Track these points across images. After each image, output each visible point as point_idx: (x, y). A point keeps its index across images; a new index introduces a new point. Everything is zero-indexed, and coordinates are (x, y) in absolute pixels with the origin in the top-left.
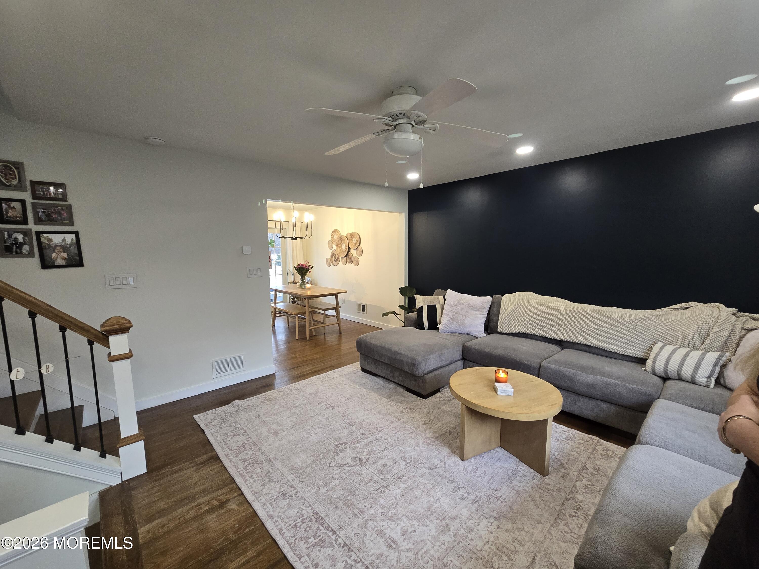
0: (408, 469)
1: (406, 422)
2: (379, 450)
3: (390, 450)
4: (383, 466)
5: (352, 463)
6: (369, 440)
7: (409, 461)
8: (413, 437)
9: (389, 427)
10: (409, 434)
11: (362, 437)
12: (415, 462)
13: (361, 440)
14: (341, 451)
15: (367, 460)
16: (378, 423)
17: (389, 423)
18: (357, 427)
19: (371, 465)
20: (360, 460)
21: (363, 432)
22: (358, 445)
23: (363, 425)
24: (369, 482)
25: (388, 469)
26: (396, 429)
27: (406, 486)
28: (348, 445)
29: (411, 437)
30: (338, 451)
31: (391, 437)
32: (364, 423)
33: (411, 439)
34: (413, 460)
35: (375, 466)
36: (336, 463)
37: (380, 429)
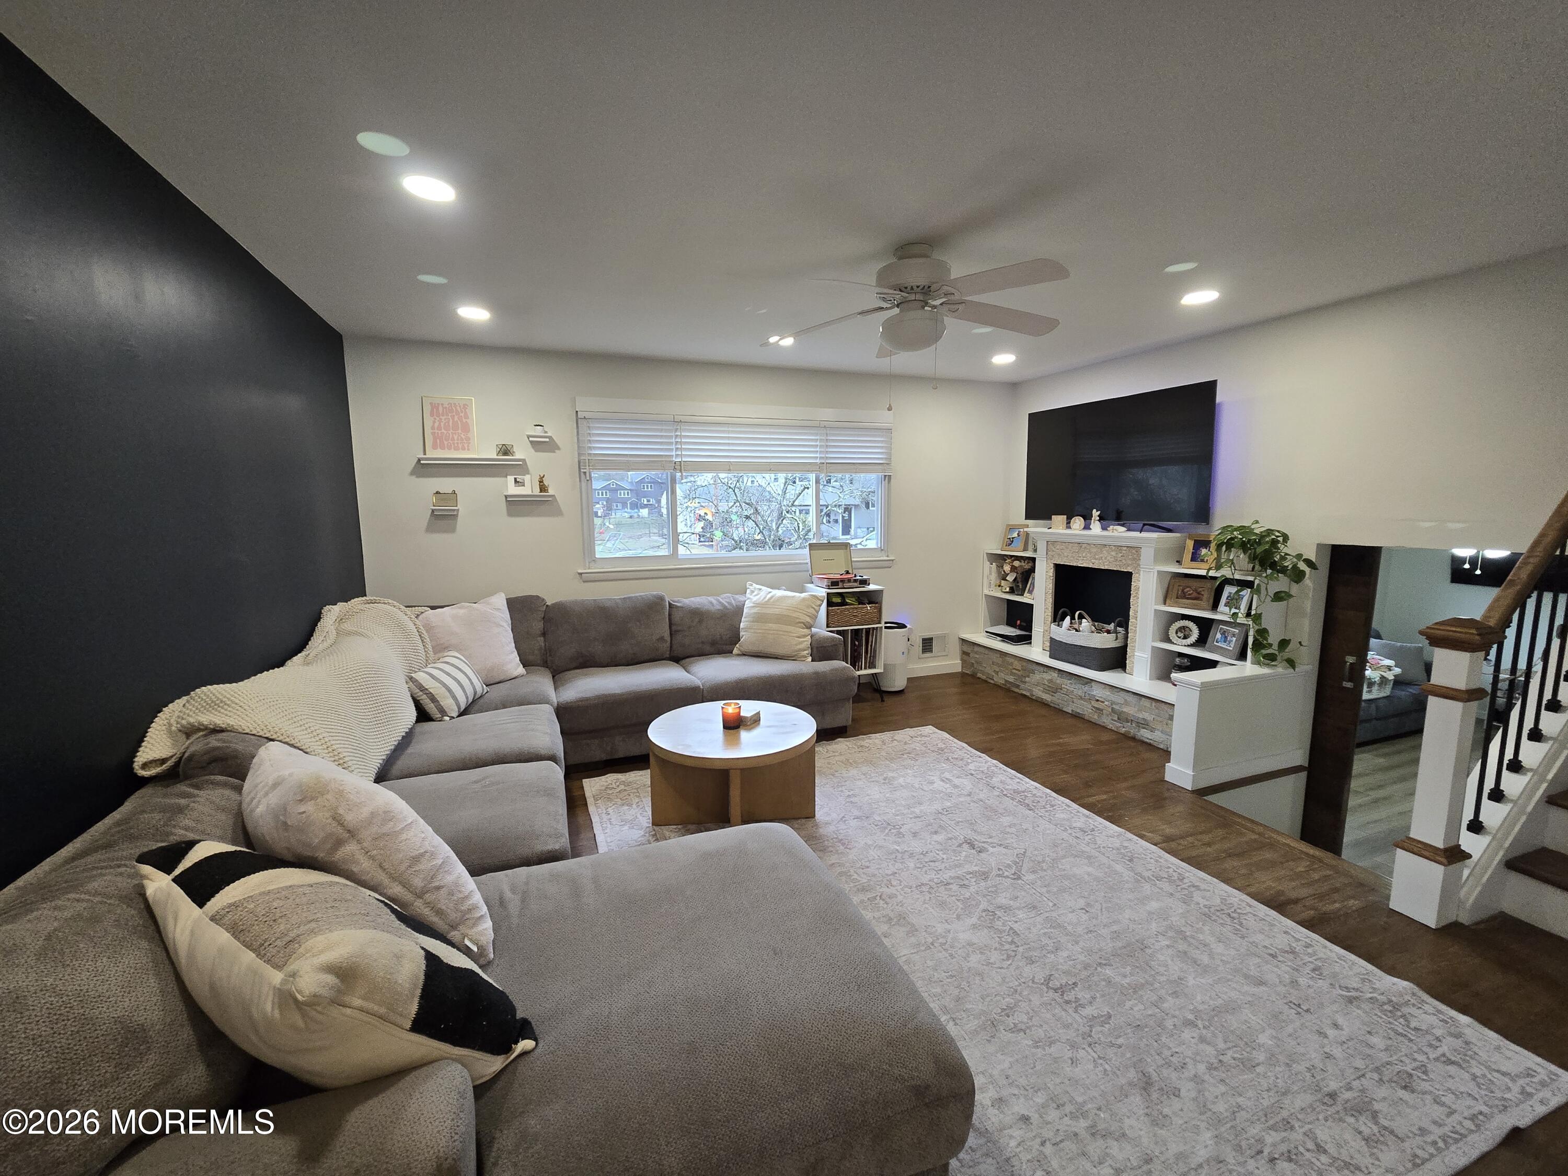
0: (900, 823)
1: (863, 889)
2: (938, 854)
3: (919, 850)
4: (936, 833)
5: (985, 845)
6: (952, 873)
7: (893, 831)
8: (866, 860)
9: (902, 889)
10: (868, 867)
11: (966, 882)
12: (885, 828)
13: (968, 877)
14: (1009, 866)
15: (960, 845)
16: (924, 903)
17: (900, 898)
18: (977, 905)
19: (956, 838)
20: (972, 846)
21: (963, 891)
22: (976, 869)
23: (961, 906)
24: (962, 822)
25: (930, 827)
26: (890, 881)
27: (912, 809)
28: (994, 872)
29: (869, 861)
30: (1014, 868)
31: (908, 870)
32: (959, 910)
33: (871, 858)
34: (887, 831)
35: (950, 836)
36: (1015, 851)
37: (924, 889)
